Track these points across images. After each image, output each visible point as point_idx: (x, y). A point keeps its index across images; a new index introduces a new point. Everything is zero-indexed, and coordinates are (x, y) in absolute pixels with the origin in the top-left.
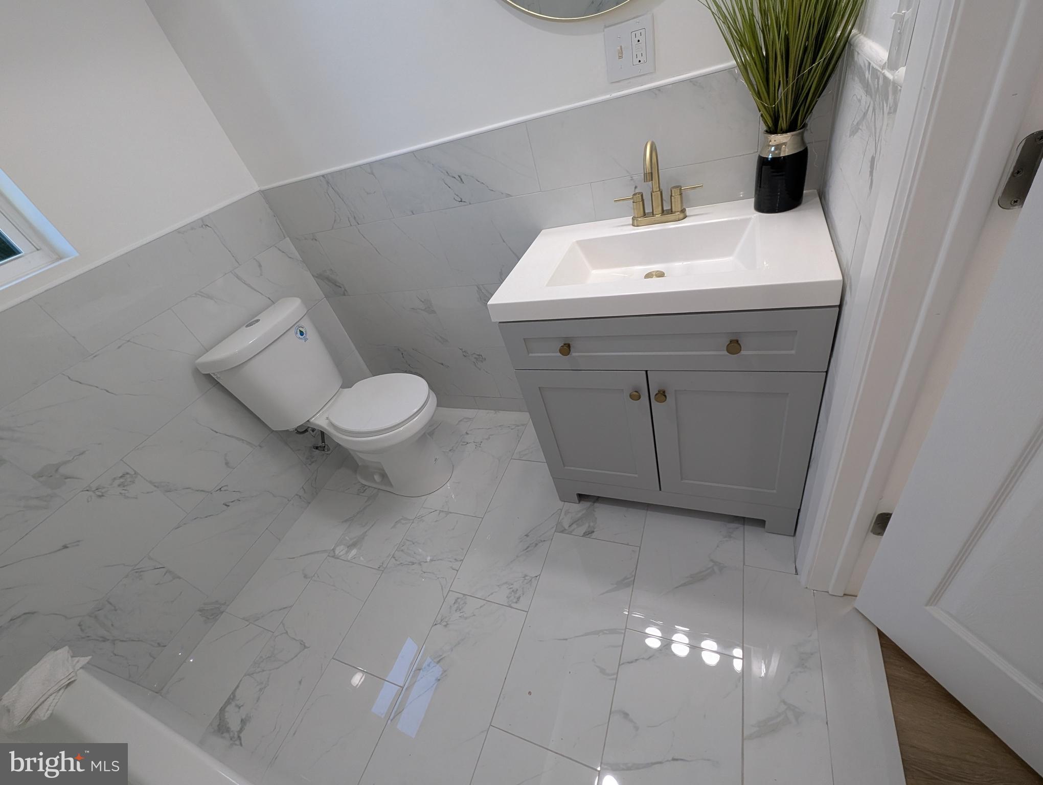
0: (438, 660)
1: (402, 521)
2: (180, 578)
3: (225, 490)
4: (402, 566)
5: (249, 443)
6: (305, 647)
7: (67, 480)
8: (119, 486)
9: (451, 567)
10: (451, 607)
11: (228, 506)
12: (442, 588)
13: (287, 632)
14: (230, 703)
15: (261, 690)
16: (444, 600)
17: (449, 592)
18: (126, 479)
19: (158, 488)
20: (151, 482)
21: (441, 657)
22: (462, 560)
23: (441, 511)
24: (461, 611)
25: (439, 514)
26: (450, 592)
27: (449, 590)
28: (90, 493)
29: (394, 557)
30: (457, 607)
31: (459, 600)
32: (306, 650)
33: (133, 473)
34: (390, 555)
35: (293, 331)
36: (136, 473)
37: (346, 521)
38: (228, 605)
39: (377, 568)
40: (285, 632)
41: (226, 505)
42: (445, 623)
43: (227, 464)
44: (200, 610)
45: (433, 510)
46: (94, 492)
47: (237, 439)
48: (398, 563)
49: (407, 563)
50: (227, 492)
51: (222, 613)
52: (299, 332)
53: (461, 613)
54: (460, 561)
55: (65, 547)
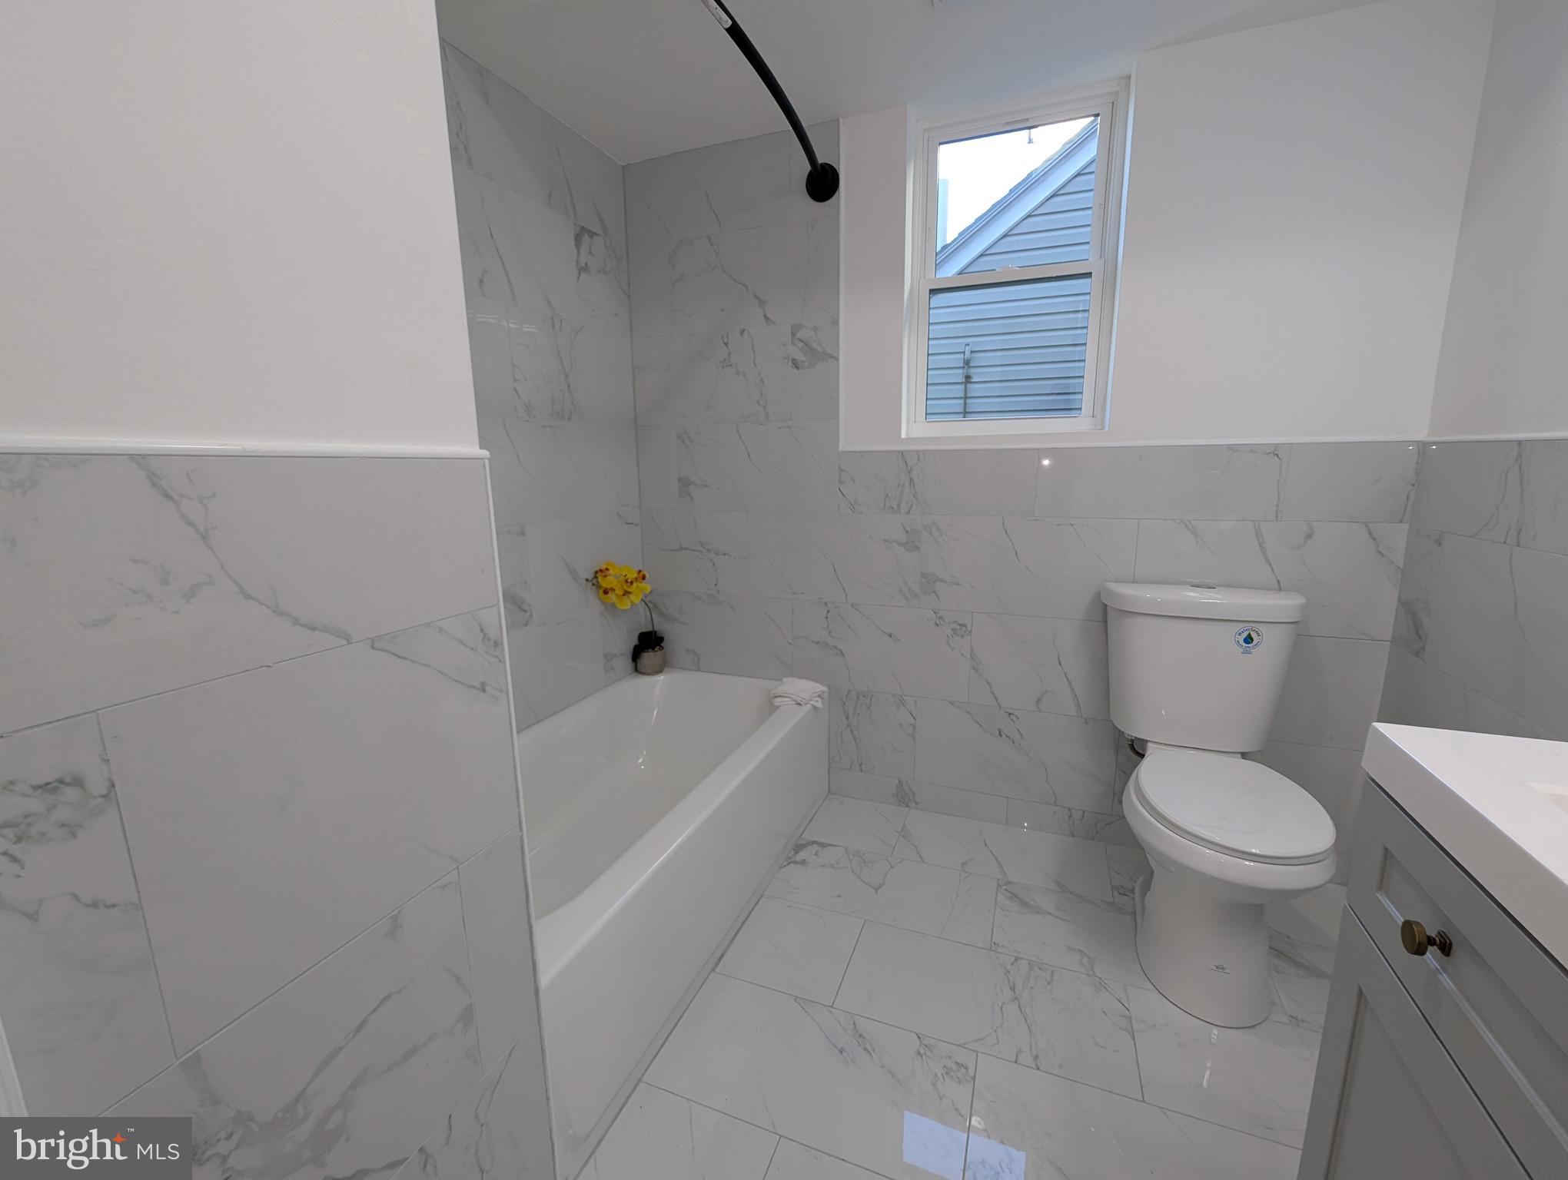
0: (869, 1049)
1: (1086, 959)
2: (914, 740)
3: (1012, 720)
4: (1006, 974)
5: (1078, 706)
6: (877, 890)
7: (933, 594)
8: (953, 629)
9: (1020, 1051)
10: (950, 1057)
11: (1001, 736)
12: (979, 1040)
13: (892, 867)
14: (820, 846)
15: (832, 865)
16: (959, 1046)
17: (974, 1051)
18: (962, 630)
19: (972, 658)
20: (972, 649)
21: (871, 1052)
22: (1038, 1069)
23: (1130, 1019)
24: (945, 1075)
25: (1123, 1016)
26: (975, 1054)
27: (977, 1052)
28: (934, 616)
29: (1016, 959)
30: (952, 1069)
31: (963, 1070)
32: (874, 891)
33: (969, 629)
34: (1019, 953)
35: (1238, 627)
36: (970, 632)
37: (1059, 884)
38: (917, 808)
39: (993, 940)
40: (893, 865)
41: (1000, 732)
42: (922, 1052)
43: (1039, 700)
44: (900, 782)
45: (1127, 1006)
46: (937, 617)
47: (1073, 691)
48: (1009, 967)
49: (1011, 981)
50: (1012, 723)
51: (908, 806)
52: (1245, 634)
53: (942, 1075)
54: (1037, 1066)
55: (890, 636)
